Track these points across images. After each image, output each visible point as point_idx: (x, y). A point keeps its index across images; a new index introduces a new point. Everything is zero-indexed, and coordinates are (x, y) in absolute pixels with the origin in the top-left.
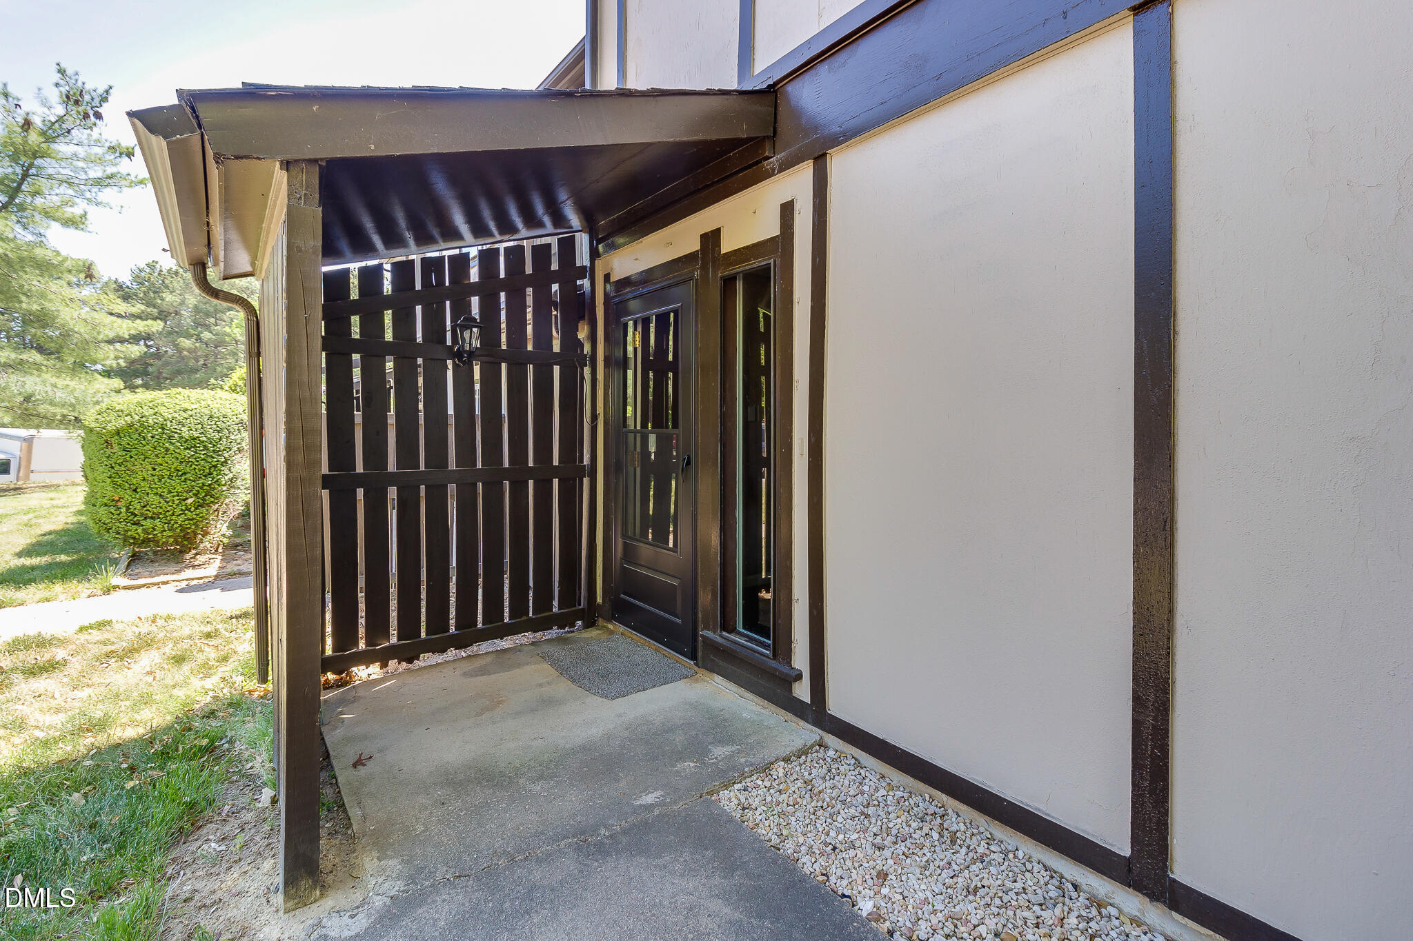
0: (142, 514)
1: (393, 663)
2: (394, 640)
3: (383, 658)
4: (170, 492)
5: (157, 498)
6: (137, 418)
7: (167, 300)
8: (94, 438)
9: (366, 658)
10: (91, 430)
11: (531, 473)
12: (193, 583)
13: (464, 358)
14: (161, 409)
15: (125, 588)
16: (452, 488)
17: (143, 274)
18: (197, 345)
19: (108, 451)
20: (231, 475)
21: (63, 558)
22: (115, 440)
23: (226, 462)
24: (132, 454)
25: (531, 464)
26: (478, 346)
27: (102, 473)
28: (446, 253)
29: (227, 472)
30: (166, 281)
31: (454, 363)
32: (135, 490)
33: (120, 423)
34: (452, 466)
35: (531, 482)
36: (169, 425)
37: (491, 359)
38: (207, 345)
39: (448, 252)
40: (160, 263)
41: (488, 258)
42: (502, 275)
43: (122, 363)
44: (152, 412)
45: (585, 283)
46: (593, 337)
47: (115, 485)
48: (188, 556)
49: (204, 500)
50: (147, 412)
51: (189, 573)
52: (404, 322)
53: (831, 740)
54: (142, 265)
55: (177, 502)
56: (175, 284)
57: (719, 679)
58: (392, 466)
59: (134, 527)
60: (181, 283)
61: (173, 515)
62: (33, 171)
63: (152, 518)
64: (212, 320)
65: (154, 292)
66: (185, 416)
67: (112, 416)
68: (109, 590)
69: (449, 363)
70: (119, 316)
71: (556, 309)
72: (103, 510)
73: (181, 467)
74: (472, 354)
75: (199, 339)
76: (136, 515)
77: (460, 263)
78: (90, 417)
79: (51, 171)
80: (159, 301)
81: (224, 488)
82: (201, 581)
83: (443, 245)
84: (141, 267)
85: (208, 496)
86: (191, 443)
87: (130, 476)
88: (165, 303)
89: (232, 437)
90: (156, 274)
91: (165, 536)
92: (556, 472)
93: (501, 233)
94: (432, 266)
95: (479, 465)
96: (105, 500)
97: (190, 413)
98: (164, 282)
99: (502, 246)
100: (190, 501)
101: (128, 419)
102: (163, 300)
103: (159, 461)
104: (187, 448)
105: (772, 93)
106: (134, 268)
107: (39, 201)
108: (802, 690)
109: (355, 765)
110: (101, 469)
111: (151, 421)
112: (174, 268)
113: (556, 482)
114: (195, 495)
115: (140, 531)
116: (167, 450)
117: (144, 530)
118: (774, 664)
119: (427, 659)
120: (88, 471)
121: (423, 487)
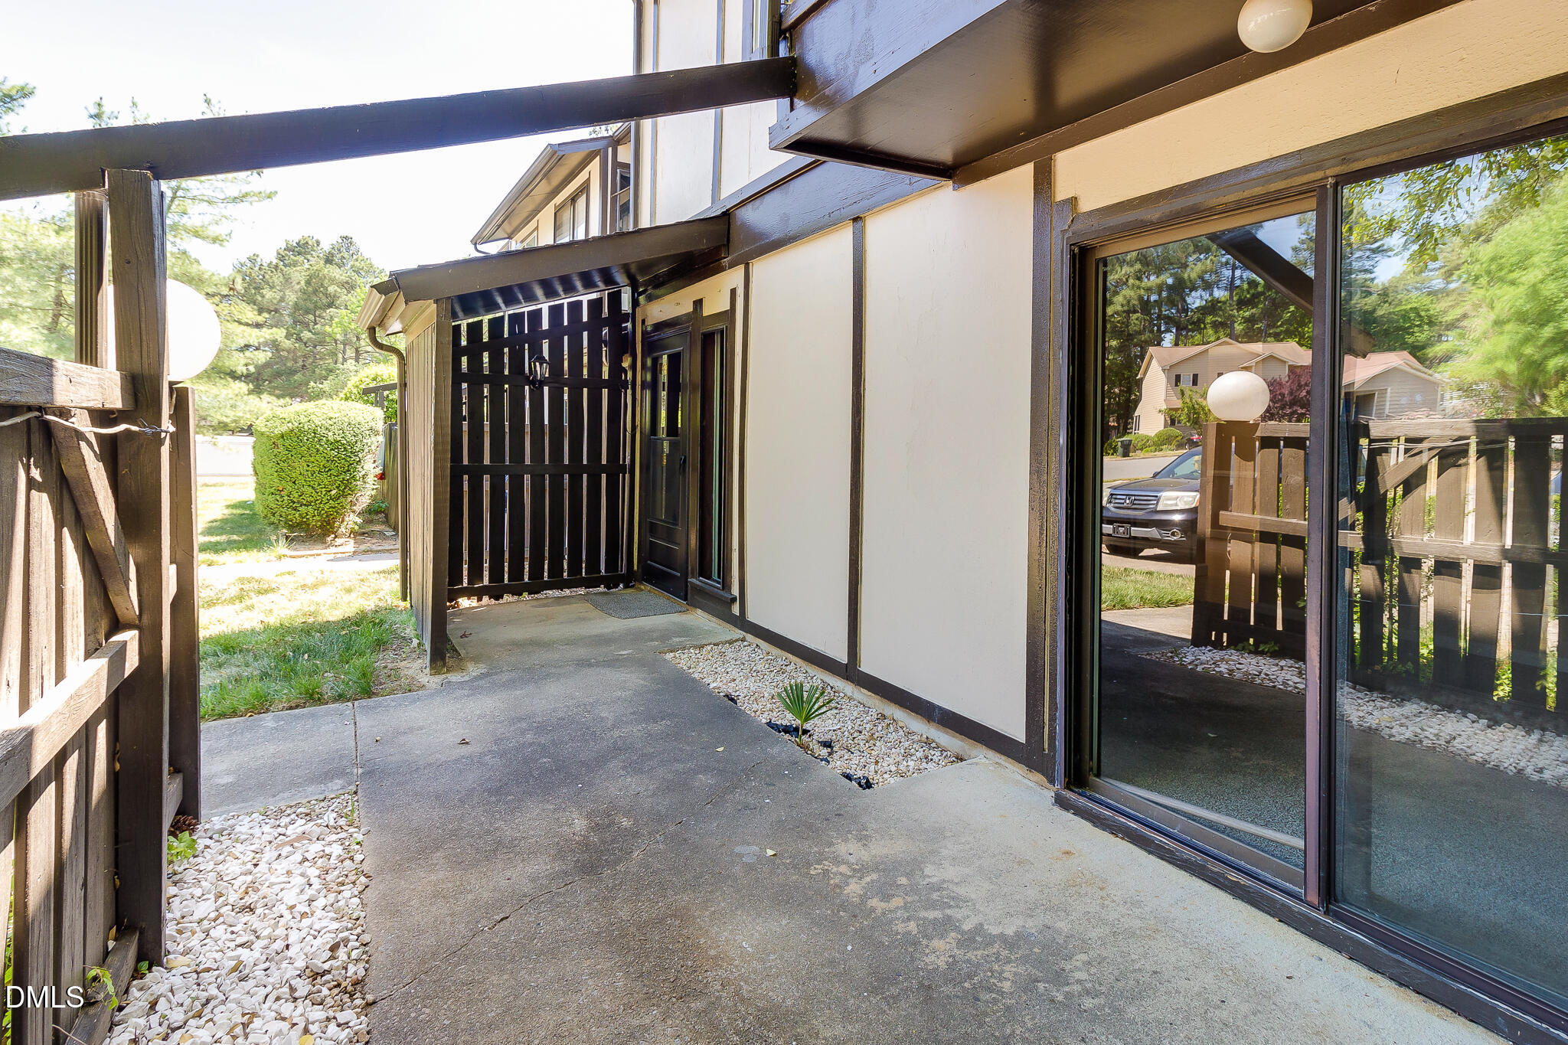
0: (298, 502)
1: (486, 599)
2: (486, 581)
3: (479, 594)
4: (319, 485)
5: (310, 489)
6: (296, 424)
7: (267, 297)
8: (264, 440)
9: (469, 593)
10: (262, 434)
11: (585, 469)
12: (339, 555)
13: (537, 385)
14: (313, 417)
15: (291, 557)
16: (527, 478)
17: (244, 268)
18: (297, 345)
19: (276, 451)
20: (363, 473)
21: (235, 537)
22: (280, 442)
23: (360, 461)
24: (293, 453)
25: (585, 462)
26: (547, 375)
27: (270, 468)
28: (526, 310)
29: (360, 470)
30: (267, 277)
31: (530, 388)
32: (294, 483)
33: (284, 428)
34: (528, 462)
35: (585, 476)
36: (319, 430)
37: (557, 385)
38: (305, 344)
39: (526, 309)
40: (260, 256)
41: (556, 312)
42: (566, 323)
43: (252, 369)
44: (306, 419)
45: (629, 325)
46: (633, 366)
47: (281, 479)
48: (329, 539)
49: (343, 492)
50: (303, 420)
51: (333, 549)
52: (496, 359)
53: (750, 637)
54: (244, 259)
55: (324, 493)
56: (275, 278)
57: (699, 611)
58: (487, 461)
59: (294, 512)
60: (281, 279)
61: (321, 503)
62: (180, 193)
63: (305, 505)
64: (311, 317)
65: (255, 288)
66: (331, 423)
67: (278, 423)
68: (280, 558)
69: (527, 388)
70: (247, 325)
71: (606, 346)
72: (271, 498)
73: (327, 465)
74: (542, 383)
75: (299, 339)
76: (294, 502)
77: (536, 316)
78: (260, 425)
79: (195, 193)
80: (260, 299)
81: (358, 483)
82: (344, 555)
83: (524, 305)
84: (243, 261)
85: (346, 488)
86: (335, 445)
87: (291, 471)
88: (265, 301)
89: (365, 441)
90: (257, 269)
91: (315, 521)
92: (604, 469)
93: (565, 294)
94: (516, 319)
95: (547, 462)
96: (272, 490)
97: (334, 421)
98: (264, 277)
99: (566, 301)
100: (333, 492)
101: (290, 425)
102: (263, 297)
103: (312, 459)
104: (332, 450)
105: (727, 215)
106: (236, 262)
107: (185, 220)
108: (736, 609)
109: (461, 637)
110: (270, 465)
111: (306, 427)
112: (275, 261)
113: (604, 476)
114: (338, 487)
115: (297, 515)
116: (318, 450)
117: (300, 515)
118: (722, 593)
119: (507, 598)
120: (259, 467)
121: (507, 477)
